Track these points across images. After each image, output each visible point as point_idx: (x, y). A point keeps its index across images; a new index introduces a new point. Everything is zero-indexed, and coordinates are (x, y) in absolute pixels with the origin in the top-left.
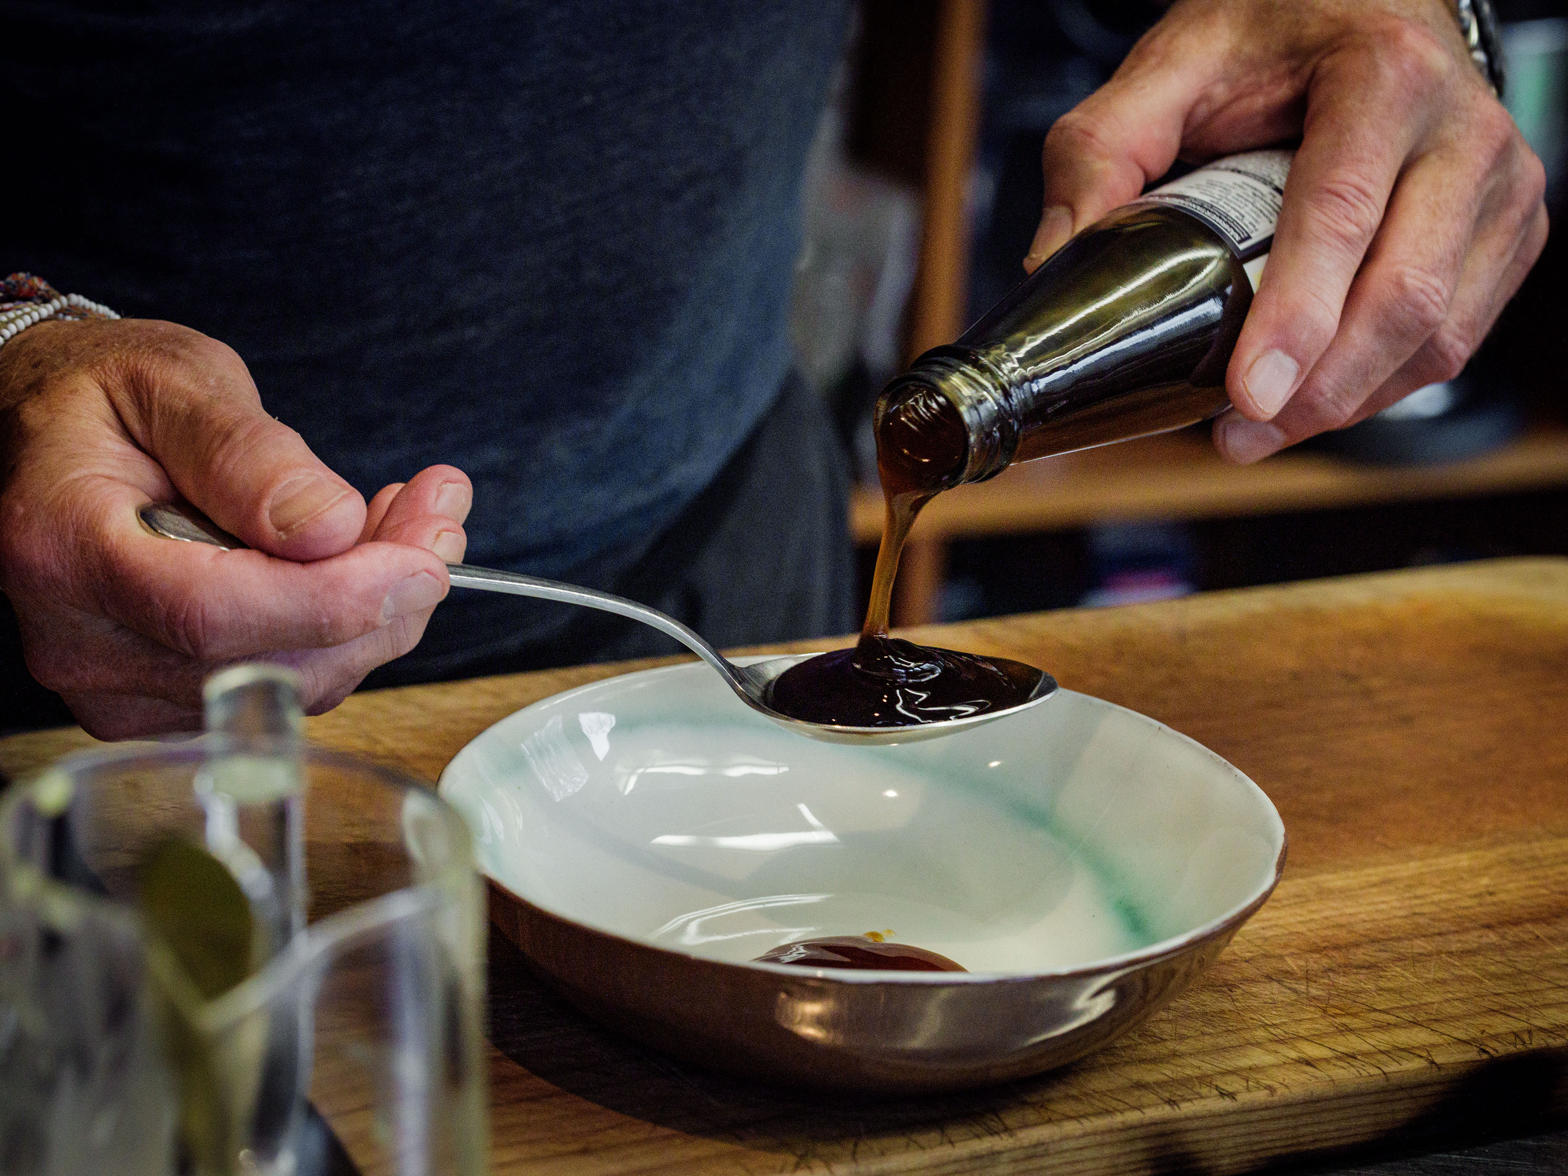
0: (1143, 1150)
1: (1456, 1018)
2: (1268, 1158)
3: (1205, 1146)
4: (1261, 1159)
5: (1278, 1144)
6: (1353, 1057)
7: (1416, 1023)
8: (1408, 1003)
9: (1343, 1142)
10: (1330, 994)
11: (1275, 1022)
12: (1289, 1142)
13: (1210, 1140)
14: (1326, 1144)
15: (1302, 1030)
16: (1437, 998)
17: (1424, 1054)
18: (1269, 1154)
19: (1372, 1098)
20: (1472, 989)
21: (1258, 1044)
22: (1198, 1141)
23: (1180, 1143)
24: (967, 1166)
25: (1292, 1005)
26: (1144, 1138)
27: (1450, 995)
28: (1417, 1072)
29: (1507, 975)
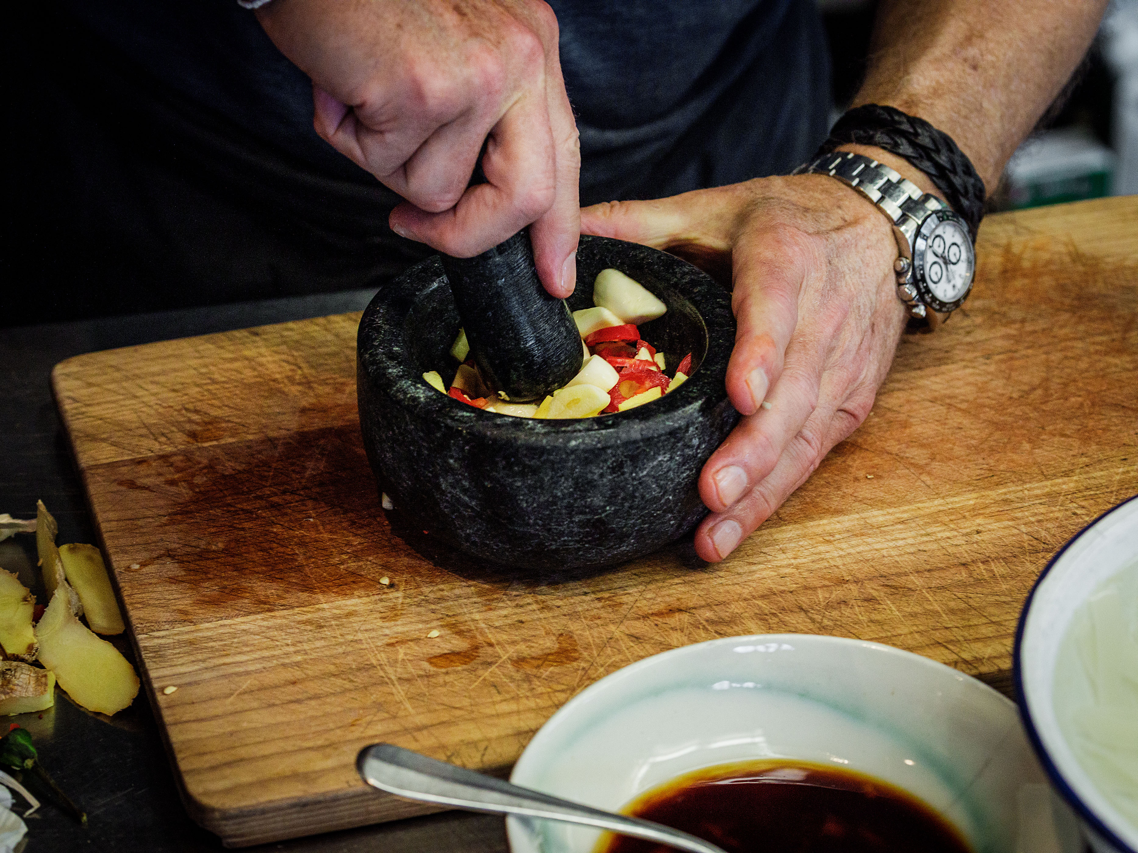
8: (884, 635)
10: (835, 624)
27: (915, 628)
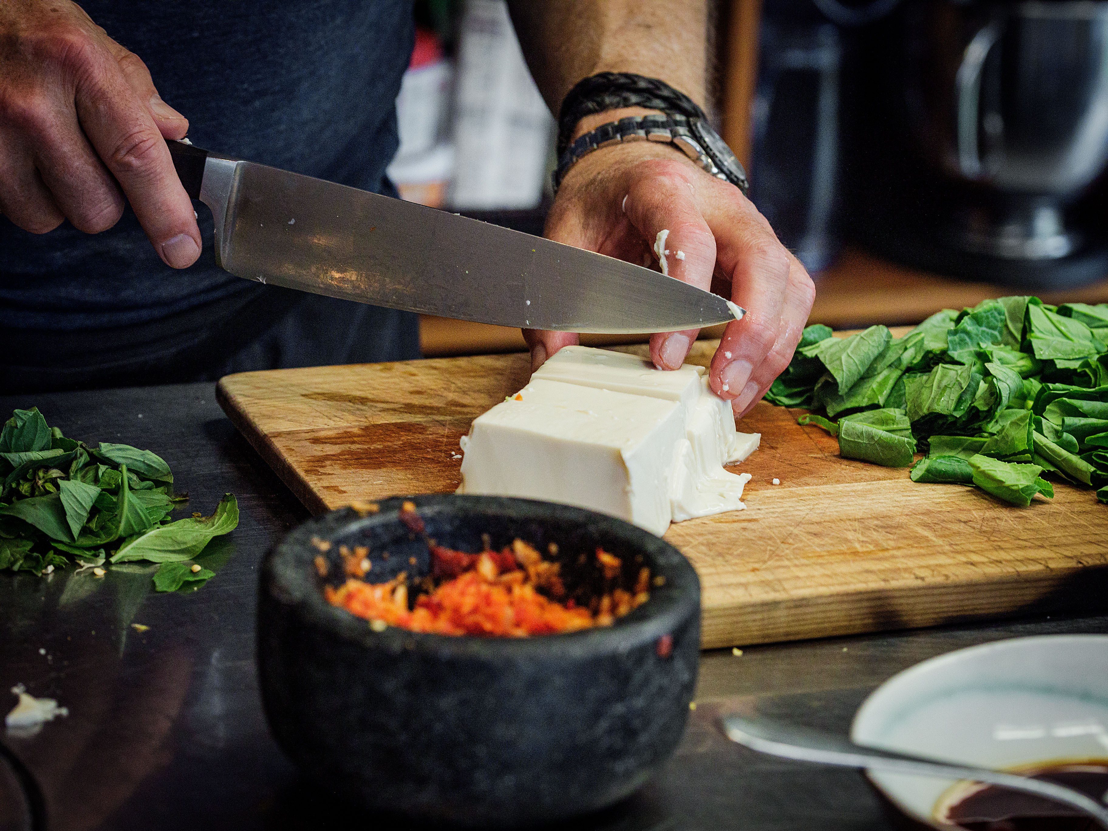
0: (867, 607)
1: (1066, 545)
2: (945, 618)
3: (905, 608)
4: (941, 618)
5: (951, 609)
6: (1000, 562)
7: (1042, 547)
9: (991, 611)
11: (957, 543)
12: (958, 609)
13: (908, 604)
14: (980, 612)
15: (972, 548)
16: (1059, 535)
17: (1043, 562)
18: (945, 615)
19: (1009, 586)
20: (1080, 531)
21: (944, 553)
22: (901, 604)
23: (889, 605)
24: (760, 609)
25: (969, 535)
26: (868, 600)
27: (1067, 534)
28: (1037, 572)
29: (1105, 525)
